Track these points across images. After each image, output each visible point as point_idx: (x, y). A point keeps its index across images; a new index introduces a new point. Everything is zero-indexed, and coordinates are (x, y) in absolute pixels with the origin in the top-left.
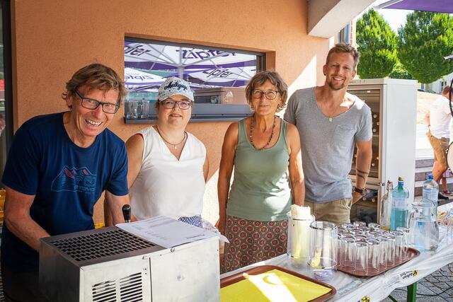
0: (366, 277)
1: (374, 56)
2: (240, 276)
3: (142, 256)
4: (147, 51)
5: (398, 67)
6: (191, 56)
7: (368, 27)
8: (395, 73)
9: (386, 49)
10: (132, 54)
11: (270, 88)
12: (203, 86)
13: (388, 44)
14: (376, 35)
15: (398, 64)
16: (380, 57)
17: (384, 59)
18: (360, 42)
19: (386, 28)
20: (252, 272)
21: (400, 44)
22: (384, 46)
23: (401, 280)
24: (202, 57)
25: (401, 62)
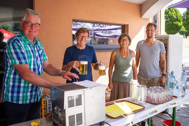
0: (157, 104)
1: (172, 24)
2: (113, 103)
3: (82, 90)
4: (80, 24)
5: (183, 29)
6: (97, 26)
7: (170, 12)
8: (182, 31)
9: (178, 21)
10: (74, 25)
11: (126, 38)
12: (101, 37)
13: (179, 19)
14: (173, 15)
15: (183, 27)
16: (175, 25)
17: (177, 25)
18: (167, 18)
19: (178, 13)
20: (117, 102)
21: (184, 19)
22: (177, 20)
23: (169, 105)
24: (101, 26)
25: (184, 27)
